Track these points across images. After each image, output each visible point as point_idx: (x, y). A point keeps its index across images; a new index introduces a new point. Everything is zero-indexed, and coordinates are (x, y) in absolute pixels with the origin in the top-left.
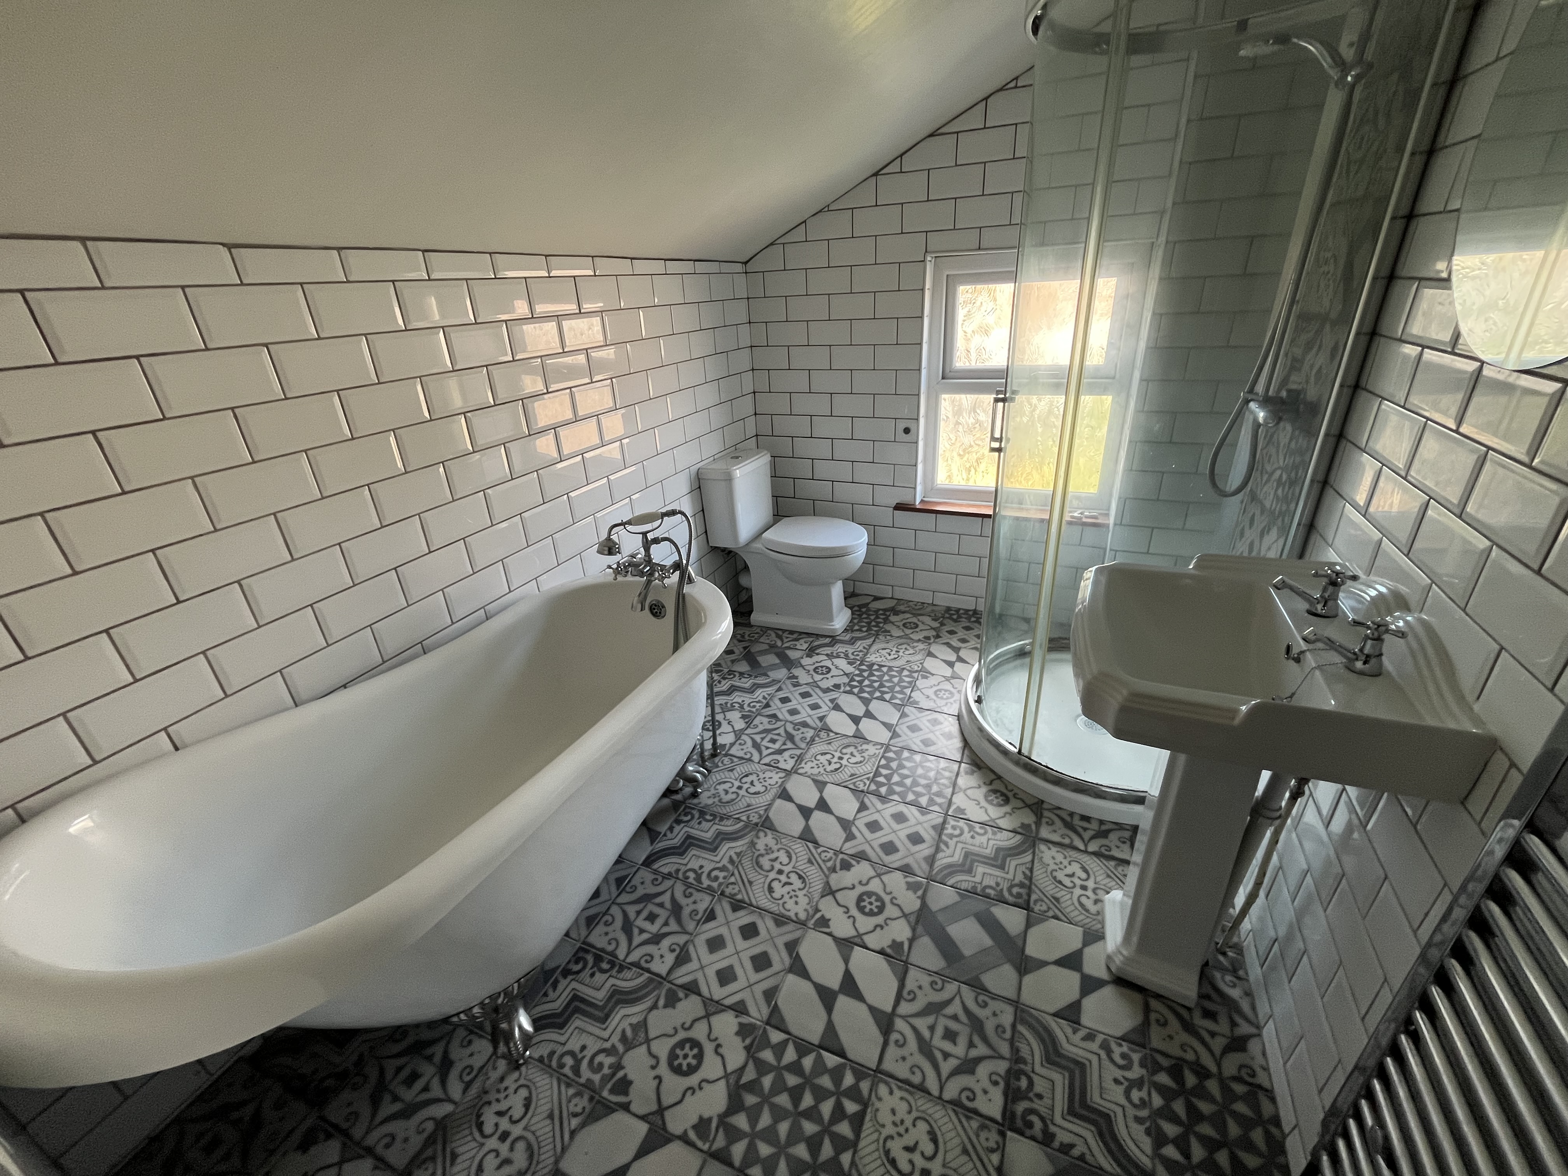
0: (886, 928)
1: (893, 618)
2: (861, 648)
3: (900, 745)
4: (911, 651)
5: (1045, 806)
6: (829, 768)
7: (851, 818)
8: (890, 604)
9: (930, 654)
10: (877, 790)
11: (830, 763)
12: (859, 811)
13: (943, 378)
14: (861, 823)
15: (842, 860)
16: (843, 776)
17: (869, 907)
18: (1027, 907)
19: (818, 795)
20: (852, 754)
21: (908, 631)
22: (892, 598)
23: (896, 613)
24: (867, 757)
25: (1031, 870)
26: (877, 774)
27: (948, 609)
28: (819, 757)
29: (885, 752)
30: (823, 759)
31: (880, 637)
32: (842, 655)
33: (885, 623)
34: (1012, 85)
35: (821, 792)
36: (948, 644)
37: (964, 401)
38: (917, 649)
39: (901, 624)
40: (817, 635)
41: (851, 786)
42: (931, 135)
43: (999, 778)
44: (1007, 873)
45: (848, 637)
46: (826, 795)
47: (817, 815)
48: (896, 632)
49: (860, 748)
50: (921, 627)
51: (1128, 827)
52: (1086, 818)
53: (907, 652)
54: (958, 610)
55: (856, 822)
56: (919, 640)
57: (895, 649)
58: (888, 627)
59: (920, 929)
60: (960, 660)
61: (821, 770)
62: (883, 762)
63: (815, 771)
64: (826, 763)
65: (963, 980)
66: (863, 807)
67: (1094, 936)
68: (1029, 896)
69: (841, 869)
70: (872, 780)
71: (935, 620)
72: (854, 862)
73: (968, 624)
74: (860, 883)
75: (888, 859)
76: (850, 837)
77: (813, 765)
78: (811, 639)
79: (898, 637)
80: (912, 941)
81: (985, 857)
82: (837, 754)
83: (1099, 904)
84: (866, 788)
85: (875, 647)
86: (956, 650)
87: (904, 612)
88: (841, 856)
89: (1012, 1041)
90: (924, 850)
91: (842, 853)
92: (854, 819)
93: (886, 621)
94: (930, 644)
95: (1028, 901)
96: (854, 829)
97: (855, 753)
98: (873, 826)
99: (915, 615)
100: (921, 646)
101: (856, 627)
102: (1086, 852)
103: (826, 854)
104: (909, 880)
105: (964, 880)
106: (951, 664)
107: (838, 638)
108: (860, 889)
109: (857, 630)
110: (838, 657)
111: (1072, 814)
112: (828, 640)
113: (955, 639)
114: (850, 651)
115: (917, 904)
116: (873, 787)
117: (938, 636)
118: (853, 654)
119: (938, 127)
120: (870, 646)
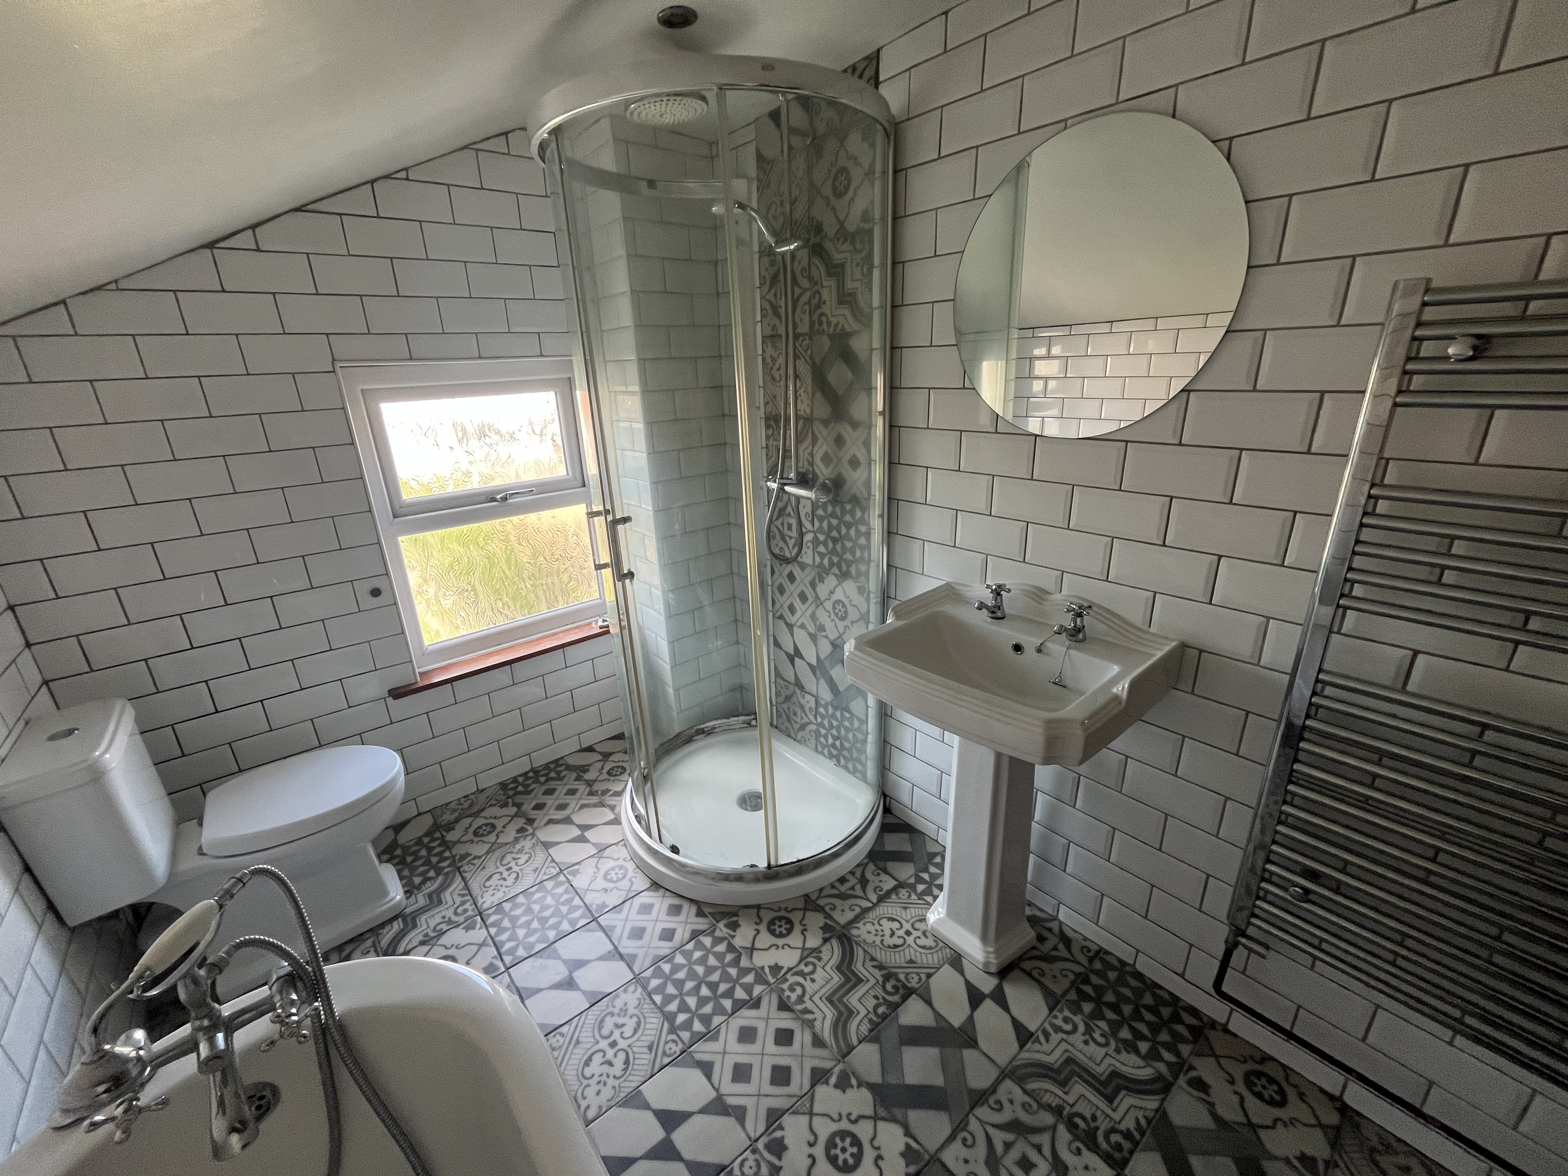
0: (883, 1152)
1: (451, 836)
2: (458, 900)
3: (648, 963)
4: (524, 858)
5: (813, 897)
6: (617, 1070)
7: (714, 1094)
8: (427, 821)
9: (547, 845)
10: (693, 1034)
11: (610, 1064)
12: (709, 1076)
13: (395, 517)
14: (728, 1087)
15: (767, 1147)
16: (643, 1061)
17: (847, 1155)
18: (909, 992)
19: (649, 1116)
20: (618, 1026)
21: (492, 838)
22: (419, 814)
23: (450, 827)
24: (636, 1012)
25: (873, 959)
26: (670, 1018)
27: (503, 785)
28: (588, 1072)
29: (644, 988)
30: (595, 1068)
31: (466, 868)
32: (444, 927)
33: (449, 849)
34: (403, 175)
35: (646, 1106)
36: (551, 822)
37: (430, 539)
38: (526, 850)
39: (470, 836)
40: (371, 930)
41: (666, 1060)
42: (298, 209)
43: (758, 907)
44: (868, 980)
45: (421, 900)
46: (657, 1103)
47: (679, 1137)
48: (479, 849)
49: (616, 1011)
50: (499, 824)
51: (866, 861)
52: (842, 880)
53: (521, 862)
54: (515, 780)
55: (723, 1091)
56: (516, 840)
57: (502, 869)
58: (459, 850)
59: (898, 1113)
60: (584, 828)
61: (611, 1082)
62: (658, 999)
63: (607, 1092)
64: (606, 1068)
65: (968, 1108)
66: (707, 1069)
67: (956, 960)
68: (898, 980)
69: (780, 1158)
70: (673, 1030)
71: (505, 805)
72: (778, 1134)
73: (544, 788)
74: (811, 1145)
75: (794, 1088)
76: (739, 1114)
77: (594, 1088)
78: (369, 943)
79: (488, 853)
80: (908, 1133)
81: (842, 986)
82: (604, 1044)
83: (928, 934)
84: (680, 1046)
85: (475, 886)
86: (568, 821)
87: (457, 821)
88: (760, 1145)
89: (1041, 1106)
90: (802, 1038)
91: (756, 1140)
92: (717, 1090)
93: (447, 845)
94: (533, 835)
95: (904, 986)
96: (732, 1101)
97: (620, 1021)
98: (741, 1073)
99: (476, 814)
100: (527, 844)
101: (417, 880)
102: (875, 905)
103: (747, 1164)
104: (833, 1080)
105: (857, 1027)
106: (581, 839)
107: (408, 910)
108: (819, 1151)
109: (423, 882)
110: (442, 933)
111: (833, 886)
112: (397, 926)
113: (552, 811)
114: (450, 913)
115: (865, 1095)
116: (686, 1035)
117: (531, 821)
118: (456, 913)
119: (305, 203)
120: (467, 887)
